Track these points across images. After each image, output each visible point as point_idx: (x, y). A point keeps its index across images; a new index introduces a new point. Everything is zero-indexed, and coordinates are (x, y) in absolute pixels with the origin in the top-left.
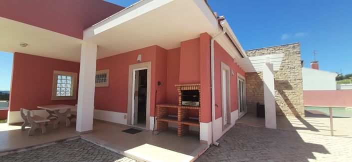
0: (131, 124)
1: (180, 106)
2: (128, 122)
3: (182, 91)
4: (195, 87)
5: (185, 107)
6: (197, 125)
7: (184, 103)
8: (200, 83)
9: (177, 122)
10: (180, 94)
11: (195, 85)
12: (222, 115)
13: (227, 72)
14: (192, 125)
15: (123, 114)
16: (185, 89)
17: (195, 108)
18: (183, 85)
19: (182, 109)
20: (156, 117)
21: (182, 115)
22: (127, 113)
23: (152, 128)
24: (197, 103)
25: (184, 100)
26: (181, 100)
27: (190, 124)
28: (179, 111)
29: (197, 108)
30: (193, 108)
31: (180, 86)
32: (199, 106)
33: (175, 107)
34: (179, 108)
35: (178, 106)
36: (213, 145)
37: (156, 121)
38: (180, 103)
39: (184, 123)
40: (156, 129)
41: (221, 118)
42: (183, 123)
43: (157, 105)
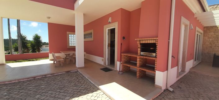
0: (106, 65)
1: (139, 56)
2: (104, 63)
3: (141, 44)
4: (152, 41)
5: (143, 57)
6: (153, 72)
7: (142, 53)
8: (158, 37)
9: (136, 67)
10: (139, 46)
11: (153, 39)
12: (177, 65)
13: (186, 26)
14: (148, 72)
15: (102, 58)
16: (143, 42)
17: (152, 58)
18: (142, 39)
19: (140, 58)
20: (121, 62)
21: (141, 63)
22: (103, 57)
23: (118, 69)
24: (154, 54)
25: (142, 51)
26: (140, 51)
27: (147, 71)
28: (138, 59)
29: (154, 59)
30: (150, 58)
31: (140, 40)
32: (156, 57)
33: (135, 56)
34: (138, 57)
35: (138, 55)
36: (167, 89)
37: (121, 65)
38: (139, 53)
39: (142, 69)
40: (121, 70)
41: (177, 67)
42: (140, 69)
43: (122, 54)
